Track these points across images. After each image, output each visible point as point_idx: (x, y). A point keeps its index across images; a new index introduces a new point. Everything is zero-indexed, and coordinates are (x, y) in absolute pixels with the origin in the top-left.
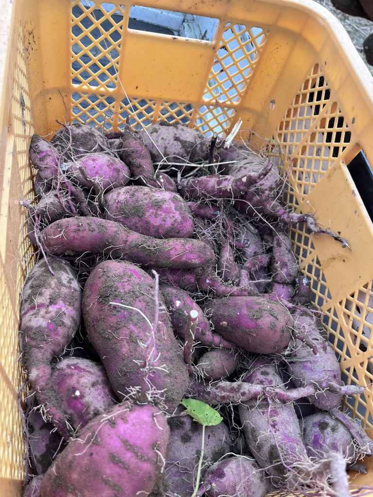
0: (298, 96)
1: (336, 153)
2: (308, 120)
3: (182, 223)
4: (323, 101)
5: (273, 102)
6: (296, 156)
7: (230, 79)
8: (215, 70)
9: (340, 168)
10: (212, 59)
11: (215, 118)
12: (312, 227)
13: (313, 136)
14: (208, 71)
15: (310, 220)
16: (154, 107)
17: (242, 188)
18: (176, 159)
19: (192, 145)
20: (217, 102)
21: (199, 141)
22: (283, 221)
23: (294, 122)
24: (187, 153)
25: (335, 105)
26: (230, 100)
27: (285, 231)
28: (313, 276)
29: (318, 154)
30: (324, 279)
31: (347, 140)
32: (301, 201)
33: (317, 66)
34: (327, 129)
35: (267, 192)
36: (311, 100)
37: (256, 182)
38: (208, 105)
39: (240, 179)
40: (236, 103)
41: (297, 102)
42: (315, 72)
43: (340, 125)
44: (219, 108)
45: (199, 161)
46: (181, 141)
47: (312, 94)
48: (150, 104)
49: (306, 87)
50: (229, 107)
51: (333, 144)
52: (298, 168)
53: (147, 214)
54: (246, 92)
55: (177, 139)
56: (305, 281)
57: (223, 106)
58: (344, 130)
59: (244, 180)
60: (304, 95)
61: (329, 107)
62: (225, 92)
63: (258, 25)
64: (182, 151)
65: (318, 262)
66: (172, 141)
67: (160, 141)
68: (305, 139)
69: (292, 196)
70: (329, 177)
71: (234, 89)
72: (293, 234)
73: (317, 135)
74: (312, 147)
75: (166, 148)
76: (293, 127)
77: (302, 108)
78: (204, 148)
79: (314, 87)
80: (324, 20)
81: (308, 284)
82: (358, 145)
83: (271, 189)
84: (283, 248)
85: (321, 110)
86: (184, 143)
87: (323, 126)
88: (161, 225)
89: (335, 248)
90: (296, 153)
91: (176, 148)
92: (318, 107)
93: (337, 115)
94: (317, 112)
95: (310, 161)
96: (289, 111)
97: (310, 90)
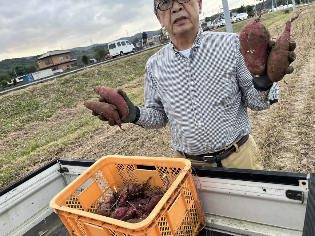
0: (118, 171)
1: (134, 170)
2: (124, 172)
3: (125, 209)
4: (122, 166)
5: (115, 177)
6: (130, 179)
7: (103, 183)
8: (99, 185)
9: (137, 170)
10: (97, 183)
11: (108, 193)
12: (146, 183)
13: (128, 172)
14: (98, 186)
15: (144, 183)
16: (95, 205)
17: (128, 193)
18: (111, 207)
19: (110, 201)
20: (105, 190)
21: (111, 199)
22: (141, 189)
23: (123, 175)
24: (111, 203)
25: (125, 165)
26: (107, 187)
27: (144, 190)
28: (157, 189)
29: (132, 173)
30: (158, 187)
31: (132, 166)
32: (140, 183)
33: (115, 164)
34: (128, 169)
35: (133, 189)
36: (121, 169)
37: (129, 189)
38: (104, 192)
39: (126, 193)
40: (109, 186)
41: (119, 172)
42: (116, 165)
43: (129, 166)
44: (107, 191)
45: (115, 202)
46: (107, 203)
47: (120, 168)
48: (93, 205)
49: (118, 168)
50: (109, 188)
51: (132, 169)
52: (133, 180)
53: (118, 216)
54: (109, 182)
55: (106, 203)
56: (157, 192)
57: (107, 189)
58: (130, 166)
59: (126, 192)
60: (119, 169)
61: (124, 166)
62: (105, 186)
63: (99, 170)
64: (110, 204)
65: (154, 186)
66: (106, 205)
67: (104, 208)
68: (128, 174)
69: (138, 185)
70: (138, 173)
71: (106, 184)
72: (147, 189)
73: (129, 171)
74: (130, 174)
75: (106, 207)
76: (124, 176)
77: (121, 171)
78: (113, 199)
79: (118, 167)
80: (108, 157)
81: (158, 192)
82: (134, 165)
83: (133, 188)
84: (148, 193)
85: (124, 168)
86: (109, 202)
87: (127, 169)
88: (122, 214)
89: (152, 180)
90: (129, 178)
91: (108, 205)
92: (123, 168)
93: (127, 165)
94: (124, 169)
95: (133, 176)
96: (120, 174)
97: (119, 168)
